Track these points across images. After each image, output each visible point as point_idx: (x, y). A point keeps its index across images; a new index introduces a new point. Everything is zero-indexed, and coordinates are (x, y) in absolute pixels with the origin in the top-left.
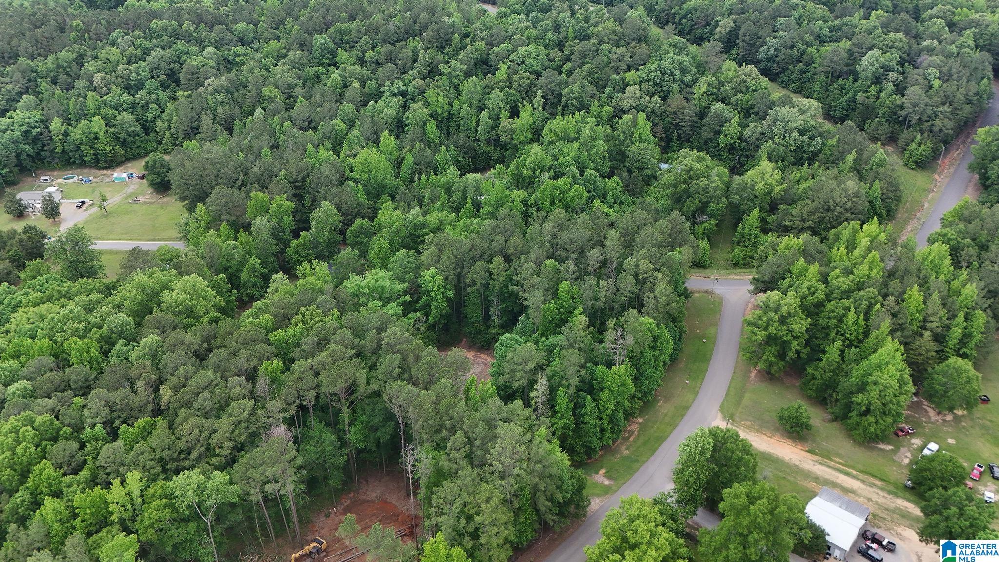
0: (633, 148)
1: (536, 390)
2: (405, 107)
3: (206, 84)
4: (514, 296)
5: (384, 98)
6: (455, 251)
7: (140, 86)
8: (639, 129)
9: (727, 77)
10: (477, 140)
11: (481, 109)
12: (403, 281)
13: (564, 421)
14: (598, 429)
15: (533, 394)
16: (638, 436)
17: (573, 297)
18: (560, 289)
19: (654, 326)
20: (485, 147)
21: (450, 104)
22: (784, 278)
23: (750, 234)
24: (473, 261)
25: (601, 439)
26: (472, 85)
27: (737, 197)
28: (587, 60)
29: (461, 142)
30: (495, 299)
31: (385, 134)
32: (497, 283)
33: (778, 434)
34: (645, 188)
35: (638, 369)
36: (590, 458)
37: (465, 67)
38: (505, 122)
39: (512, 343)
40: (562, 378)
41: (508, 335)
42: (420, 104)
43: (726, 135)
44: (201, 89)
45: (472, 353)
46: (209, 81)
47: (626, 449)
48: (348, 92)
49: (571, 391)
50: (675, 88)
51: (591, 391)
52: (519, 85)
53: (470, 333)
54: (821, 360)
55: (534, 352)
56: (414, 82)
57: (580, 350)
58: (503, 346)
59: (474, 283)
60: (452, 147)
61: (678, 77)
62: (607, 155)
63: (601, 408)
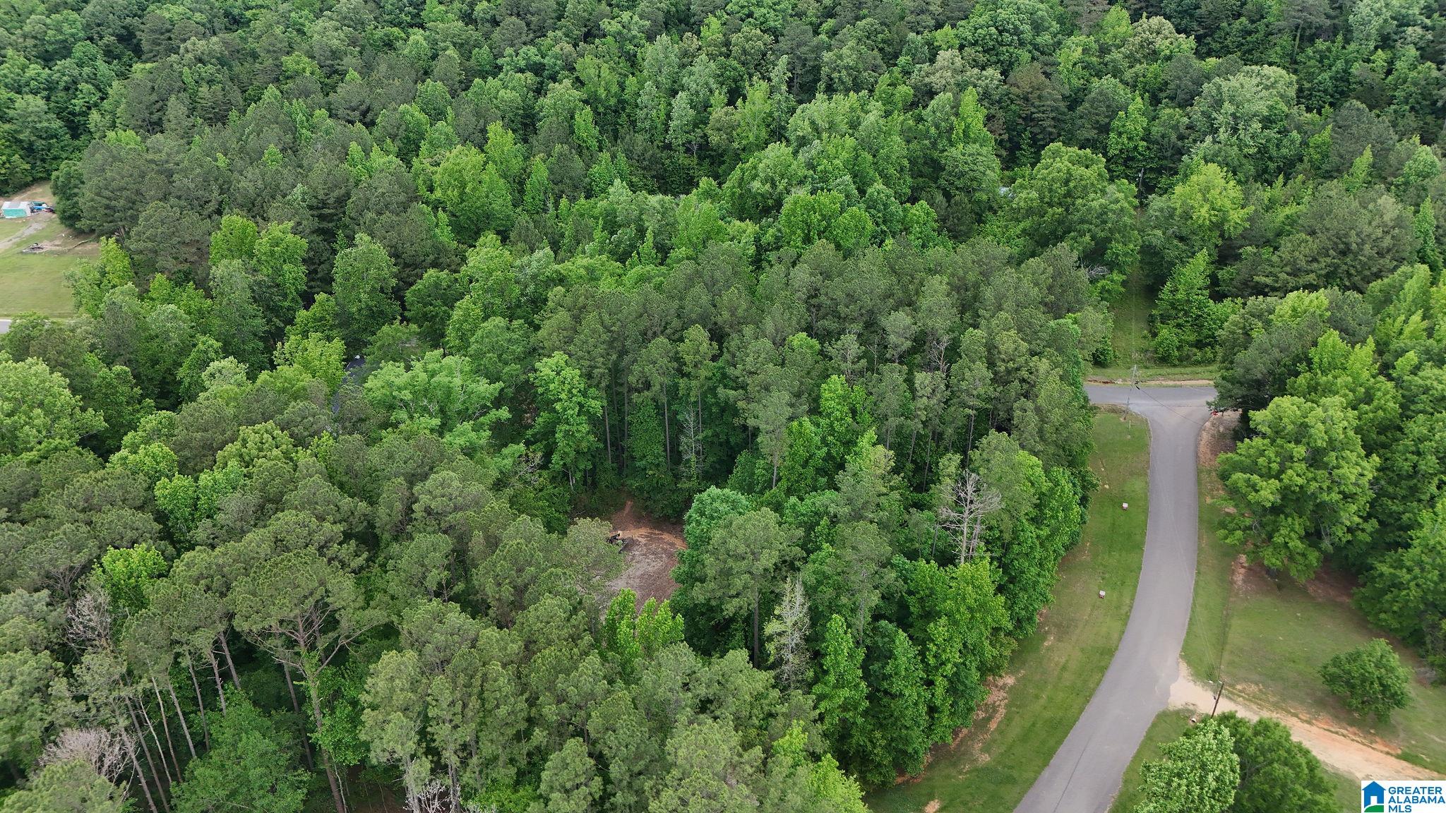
0: (954, 152)
1: (779, 617)
2: (539, 91)
3: (182, 51)
4: (728, 409)
5: (501, 75)
6: (606, 317)
7: (65, 50)
8: (963, 119)
9: (1115, 37)
10: (668, 147)
11: (674, 93)
12: (493, 379)
13: (846, 692)
14: (923, 709)
15: (771, 628)
16: (1008, 719)
17: (854, 412)
18: (826, 395)
19: (1039, 471)
20: (683, 159)
21: (622, 87)
22: (1297, 374)
23: (1188, 301)
24: (646, 337)
25: (930, 730)
26: (660, 51)
27: (1159, 233)
28: (865, 11)
29: (639, 149)
30: (691, 418)
31: (495, 129)
32: (694, 383)
33: (1323, 715)
34: (976, 226)
35: (1004, 567)
36: (902, 772)
37: (648, 23)
38: (719, 112)
39: (724, 507)
40: (839, 589)
41: (713, 490)
42: (567, 82)
43: (1120, 134)
44: (174, 57)
45: (643, 531)
46: (188, 44)
47: (983, 750)
48: (439, 66)
49: (862, 620)
50: (1025, 55)
51: (903, 620)
52: (745, 52)
53: (640, 489)
54: (1407, 546)
55: (773, 528)
56: (557, 49)
57: (881, 524)
58: (702, 514)
59: (648, 386)
60: (621, 157)
61: (1028, 36)
62: (906, 163)
63: (932, 661)
